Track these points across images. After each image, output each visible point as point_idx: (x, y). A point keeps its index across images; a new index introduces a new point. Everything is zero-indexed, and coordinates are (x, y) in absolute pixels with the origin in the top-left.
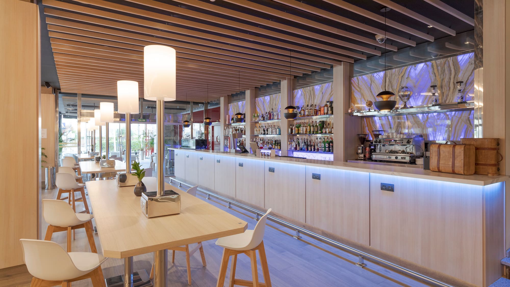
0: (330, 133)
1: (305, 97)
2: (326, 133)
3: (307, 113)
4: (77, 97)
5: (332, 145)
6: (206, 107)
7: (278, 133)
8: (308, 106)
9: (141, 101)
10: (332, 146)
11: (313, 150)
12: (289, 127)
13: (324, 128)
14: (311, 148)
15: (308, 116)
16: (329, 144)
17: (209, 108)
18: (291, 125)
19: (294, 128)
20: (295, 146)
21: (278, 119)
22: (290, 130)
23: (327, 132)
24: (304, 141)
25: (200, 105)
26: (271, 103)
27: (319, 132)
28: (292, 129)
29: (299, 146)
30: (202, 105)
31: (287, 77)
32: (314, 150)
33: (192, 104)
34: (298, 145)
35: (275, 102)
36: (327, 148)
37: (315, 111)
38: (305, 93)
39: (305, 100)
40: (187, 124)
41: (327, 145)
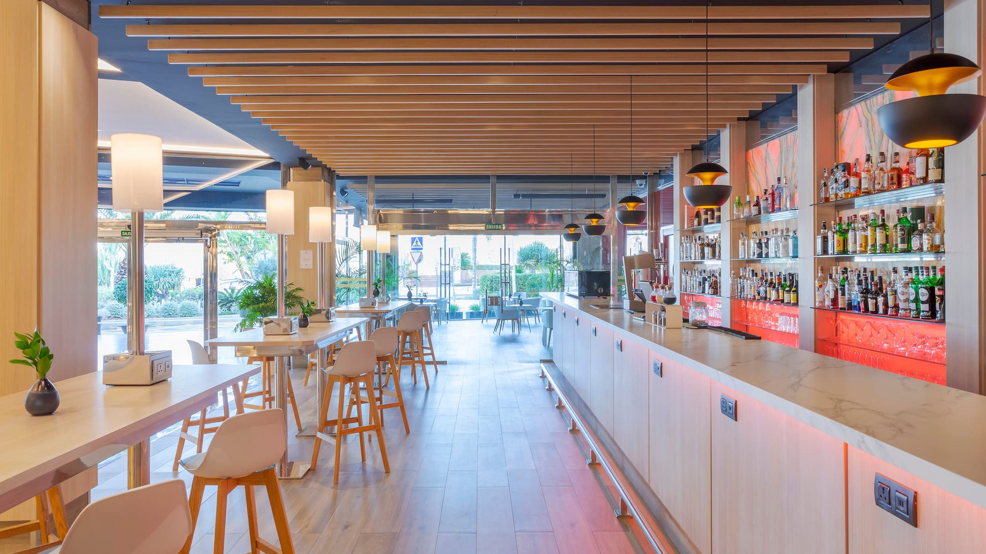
0: (937, 250)
1: (868, 132)
2: (921, 249)
3: (865, 185)
4: (366, 183)
5: (940, 293)
6: (653, 187)
7: (791, 254)
8: (869, 158)
9: (492, 182)
10: (942, 298)
11: (881, 311)
12: (817, 232)
13: (916, 233)
14: (876, 303)
15: (868, 193)
16: (931, 290)
17: (660, 188)
18: (825, 227)
19: (830, 234)
20: (832, 295)
21: (793, 209)
22: (819, 241)
23: (925, 248)
24: (858, 278)
25: (638, 182)
26: (782, 161)
27: (900, 246)
28: (825, 239)
29: (843, 294)
30: (643, 182)
31: (812, 74)
32: (886, 312)
33: (613, 181)
34: (840, 292)
35: (791, 159)
36: (923, 302)
37: (895, 173)
38: (869, 116)
39: (870, 141)
40: (573, 232)
41: (924, 295)
